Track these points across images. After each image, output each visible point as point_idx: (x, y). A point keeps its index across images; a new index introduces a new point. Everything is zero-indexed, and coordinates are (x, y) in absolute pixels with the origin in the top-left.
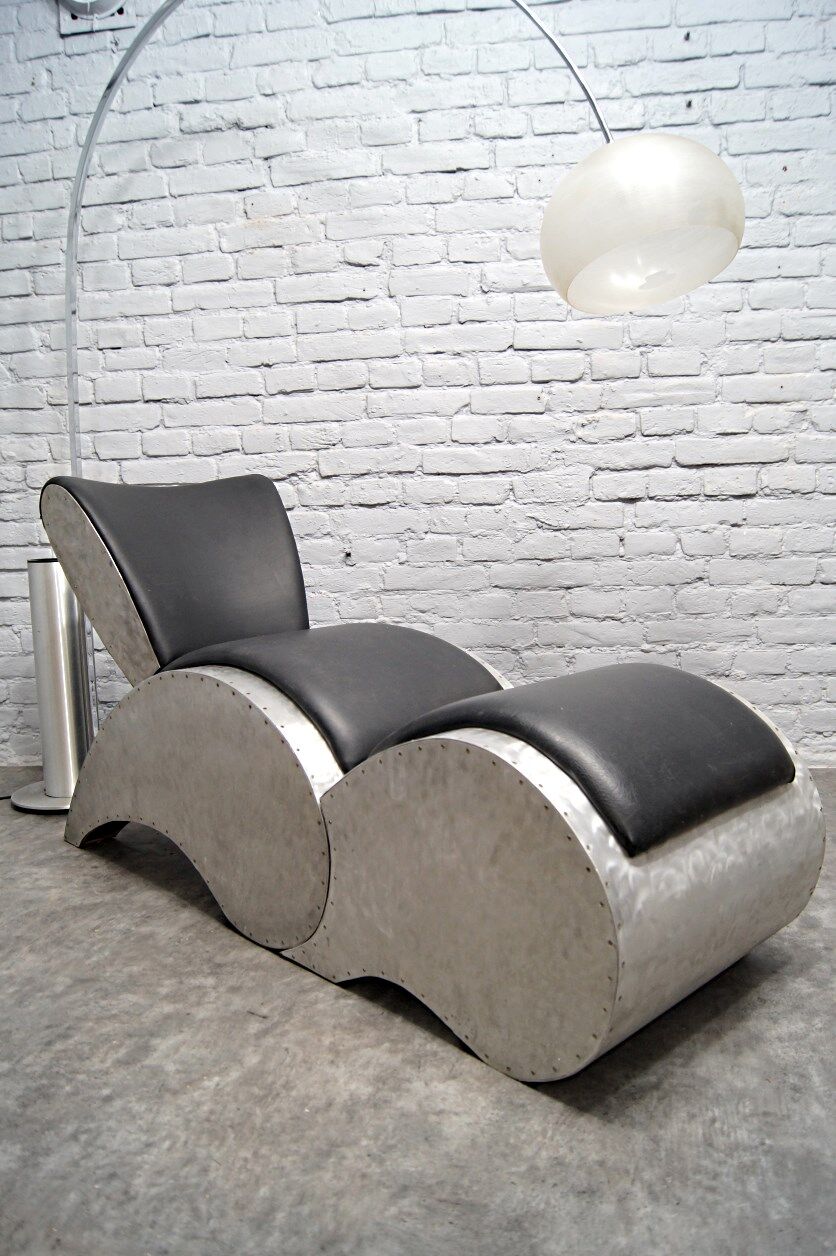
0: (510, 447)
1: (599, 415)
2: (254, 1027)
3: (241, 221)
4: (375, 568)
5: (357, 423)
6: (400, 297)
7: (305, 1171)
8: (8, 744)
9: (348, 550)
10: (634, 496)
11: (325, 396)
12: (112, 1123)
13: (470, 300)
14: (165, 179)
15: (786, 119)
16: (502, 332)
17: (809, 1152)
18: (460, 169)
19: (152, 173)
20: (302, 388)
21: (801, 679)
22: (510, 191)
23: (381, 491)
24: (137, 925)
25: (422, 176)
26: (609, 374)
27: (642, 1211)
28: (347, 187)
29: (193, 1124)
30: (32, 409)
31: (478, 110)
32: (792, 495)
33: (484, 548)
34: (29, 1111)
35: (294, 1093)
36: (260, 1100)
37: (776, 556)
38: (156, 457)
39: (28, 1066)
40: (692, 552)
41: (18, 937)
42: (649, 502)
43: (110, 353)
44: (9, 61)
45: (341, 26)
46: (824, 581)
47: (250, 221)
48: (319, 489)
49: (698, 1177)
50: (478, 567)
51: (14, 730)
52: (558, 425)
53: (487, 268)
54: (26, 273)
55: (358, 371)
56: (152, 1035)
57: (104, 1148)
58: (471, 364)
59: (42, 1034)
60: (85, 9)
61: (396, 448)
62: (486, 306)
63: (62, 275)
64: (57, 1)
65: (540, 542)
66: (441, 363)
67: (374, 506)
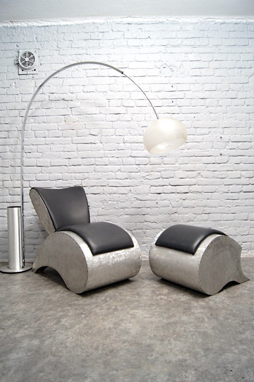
0: (130, 180)
1: (151, 173)
2: (83, 316)
3: (64, 123)
4: (96, 209)
5: (92, 173)
6: (104, 143)
7: (103, 340)
10: (160, 192)
11: (84, 166)
12: (58, 335)
13: (121, 145)
14: (45, 111)
15: (195, 106)
16: (128, 152)
17: (205, 331)
18: (119, 114)
19: (41, 110)
20: (78, 164)
22: (131, 119)
23: (98, 190)
24: (46, 297)
25: (110, 115)
26: (154, 164)
27: (173, 342)
28: (91, 116)
29: (76, 334)
30: (6, 167)
31: (123, 100)
32: (197, 193)
33: (123, 205)
34: (38, 334)
35: (96, 327)
36: (90, 329)
37: (194, 207)
38: (39, 180)
39: (33, 326)
40: (174, 206)
41: (17, 301)
42: (163, 194)
43: (28, 154)
44: (4, 79)
45: (90, 78)
46: (205, 213)
47: (66, 123)
49: (184, 336)
50: (122, 209)
52: (143, 175)
53: (125, 137)
54: (6, 132)
55: (93, 161)
56: (60, 318)
57: (58, 339)
58: (121, 160)
59: (34, 320)
60: (26, 69)
61: (102, 180)
62: (124, 146)
63: (16, 133)
64: (18, 66)
65: (137, 203)
66: (113, 159)
67: (96, 194)
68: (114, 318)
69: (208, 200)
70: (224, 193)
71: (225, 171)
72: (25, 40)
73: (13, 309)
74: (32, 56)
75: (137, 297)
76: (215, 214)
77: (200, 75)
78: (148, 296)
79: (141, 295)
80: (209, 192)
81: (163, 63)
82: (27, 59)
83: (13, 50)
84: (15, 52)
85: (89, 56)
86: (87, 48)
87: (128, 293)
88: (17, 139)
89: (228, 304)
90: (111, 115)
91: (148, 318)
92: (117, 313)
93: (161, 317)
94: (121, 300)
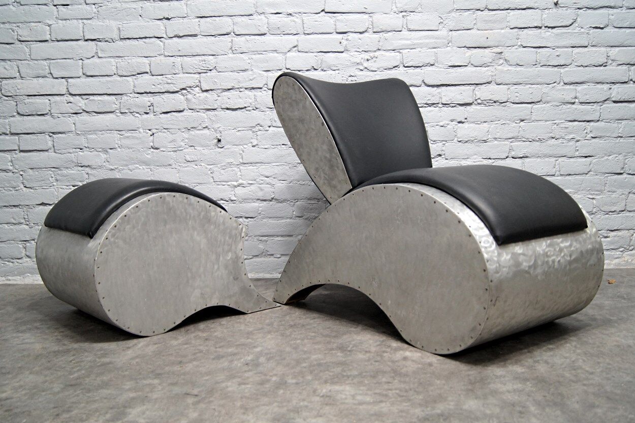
0: (323, 73)
1: (377, 54)
2: (190, 400)
4: (236, 149)
5: (225, 56)
9: (220, 138)
11: (205, 39)
20: (190, 34)
23: (241, 100)
26: (384, 29)
30: (7, 44)
32: (494, 104)
37: (485, 141)
38: (92, 76)
40: (434, 139)
41: (20, 368)
43: (61, 8)
46: (514, 156)
48: (201, 98)
52: (353, 60)
55: (226, 24)
56: (125, 407)
58: (298, 21)
59: (51, 411)
61: (250, 73)
66: (280, 19)
67: (236, 109)
68: (276, 404)
69: (522, 123)
70: (564, 103)
71: (567, 47)
75: (339, 354)
76: (539, 160)
78: (369, 352)
79: (349, 351)
80: (525, 102)
87: (316, 347)
89: (587, 371)
92: (284, 393)
93: (406, 403)
94: (298, 362)
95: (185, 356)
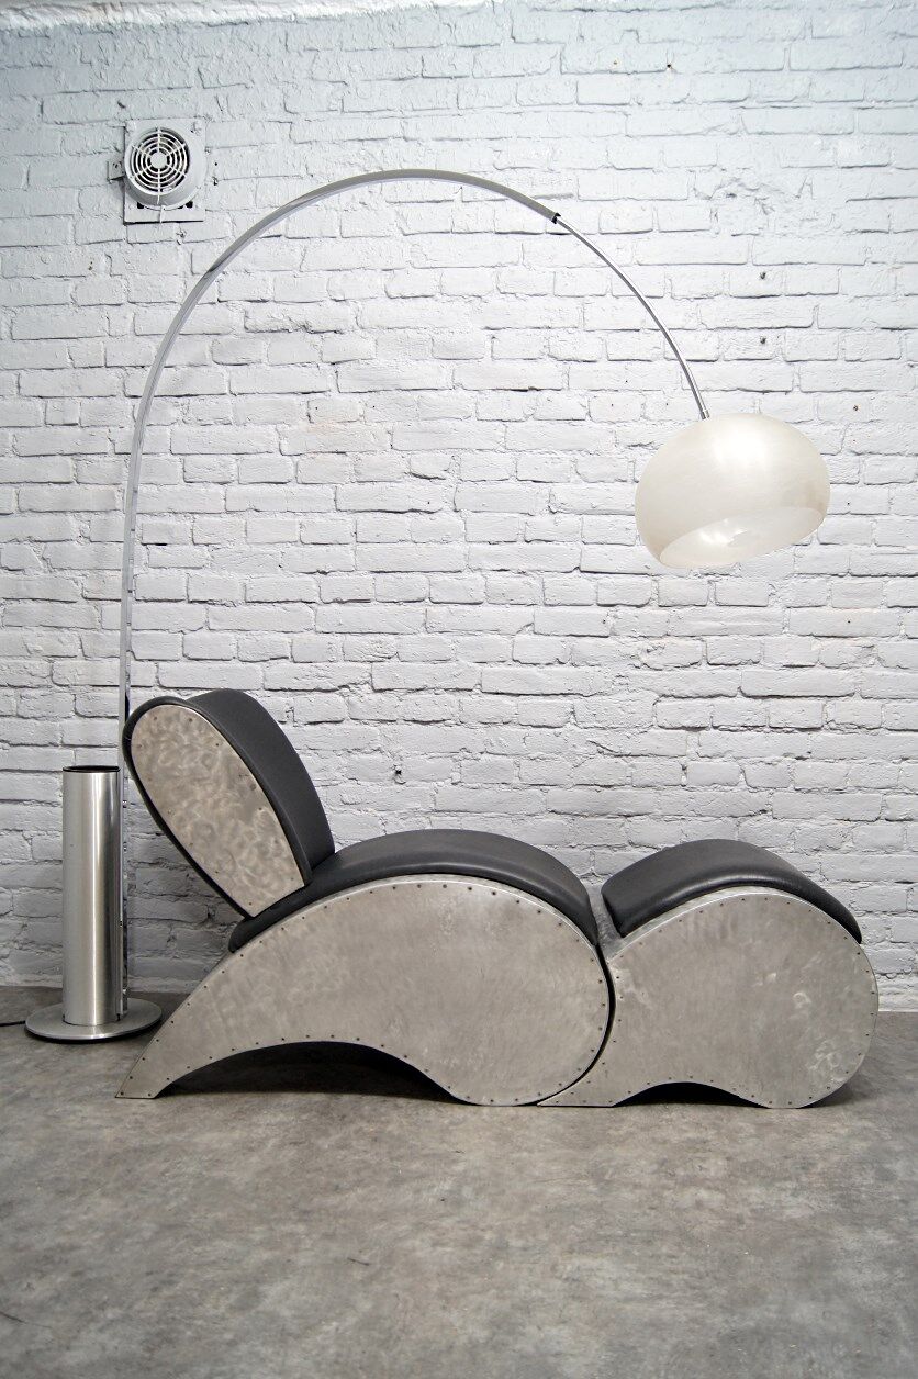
0: (573, 669)
1: (665, 641)
2: (358, 1274)
3: (304, 424)
4: (425, 787)
5: (414, 636)
6: (465, 512)
8: (7, 960)
9: (398, 768)
10: (698, 725)
11: (382, 607)
12: (242, 1366)
13: (537, 519)
14: (226, 376)
15: (858, 360)
16: (569, 553)
18: (532, 389)
19: (212, 369)
20: (360, 598)
21: (865, 917)
22: (582, 413)
23: (436, 708)
24: (207, 1169)
25: (494, 392)
26: (678, 602)
28: (416, 398)
29: (323, 1366)
30: (66, 602)
31: (553, 332)
32: (858, 730)
33: (542, 772)
34: (157, 1355)
35: (413, 1337)
36: (384, 1344)
37: (841, 792)
38: (197, 660)
39: (140, 1312)
40: (756, 784)
41: (84, 1180)
42: (713, 731)
43: (154, 549)
44: (66, 243)
45: (418, 239)
46: (889, 818)
47: (314, 426)
48: (371, 702)
50: (535, 791)
51: (16, 946)
52: (625, 650)
53: (556, 488)
54: (69, 460)
55: (418, 584)
56: (258, 1281)
58: (536, 583)
59: (145, 1280)
60: (152, 201)
61: (455, 664)
62: (553, 526)
63: (108, 465)
64: (123, 187)
65: (600, 767)
66: (505, 580)
67: (428, 723)
68: (493, 1291)
69: (904, 764)
72: (153, 81)
73: (62, 1218)
74: (178, 147)
75: (592, 1188)
77: (886, 229)
78: (641, 1186)
79: (608, 1182)
80: (911, 728)
81: (727, 176)
82: (159, 160)
83: (102, 121)
84: (110, 131)
85: (413, 145)
86: (407, 114)
88: (112, 488)
90: (502, 393)
91: (641, 1300)
92: (504, 1268)
93: (701, 1302)
94: (526, 1201)
95: (343, 1175)
